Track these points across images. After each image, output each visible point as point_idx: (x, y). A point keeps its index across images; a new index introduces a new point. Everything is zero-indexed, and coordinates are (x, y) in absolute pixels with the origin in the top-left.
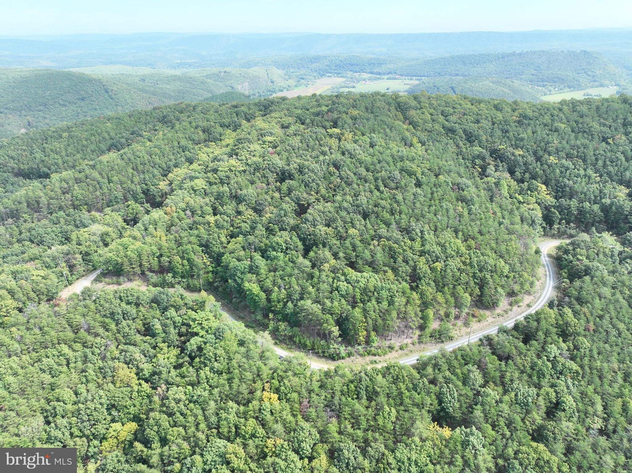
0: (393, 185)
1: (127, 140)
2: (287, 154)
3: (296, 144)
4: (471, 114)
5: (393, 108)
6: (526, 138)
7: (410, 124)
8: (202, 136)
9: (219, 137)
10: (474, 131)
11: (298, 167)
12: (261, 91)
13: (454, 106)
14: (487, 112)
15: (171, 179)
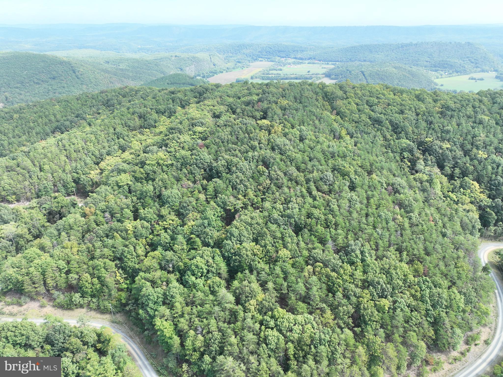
0: (326, 188)
1: (71, 122)
2: (216, 147)
3: (226, 137)
4: (395, 104)
5: (320, 98)
6: (452, 130)
7: (338, 114)
8: (138, 122)
9: (154, 124)
10: (400, 123)
11: (226, 164)
12: (204, 73)
13: (378, 96)
14: (410, 102)
15: (102, 168)
